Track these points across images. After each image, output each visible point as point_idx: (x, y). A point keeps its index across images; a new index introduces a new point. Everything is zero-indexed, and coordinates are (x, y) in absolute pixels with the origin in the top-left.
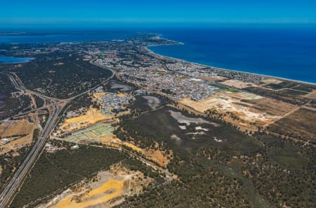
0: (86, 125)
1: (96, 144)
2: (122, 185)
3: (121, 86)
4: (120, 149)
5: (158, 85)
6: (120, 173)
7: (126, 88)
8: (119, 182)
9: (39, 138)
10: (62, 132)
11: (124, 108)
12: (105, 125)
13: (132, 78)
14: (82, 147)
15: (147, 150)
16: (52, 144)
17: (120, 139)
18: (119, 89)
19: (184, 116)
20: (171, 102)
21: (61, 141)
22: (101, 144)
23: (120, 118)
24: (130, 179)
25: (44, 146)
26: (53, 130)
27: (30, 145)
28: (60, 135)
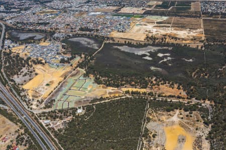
0: (54, 86)
1: (95, 100)
2: (182, 128)
3: (30, 35)
5: (68, 25)
6: (164, 118)
7: (38, 36)
8: (175, 127)
9: (21, 118)
10: (39, 102)
13: (31, 24)
14: (89, 109)
15: (151, 88)
16: (47, 119)
17: (111, 86)
20: (103, 38)
21: (54, 112)
24: (179, 119)
25: (42, 125)
26: (24, 104)
27: (22, 131)
28: (43, 105)
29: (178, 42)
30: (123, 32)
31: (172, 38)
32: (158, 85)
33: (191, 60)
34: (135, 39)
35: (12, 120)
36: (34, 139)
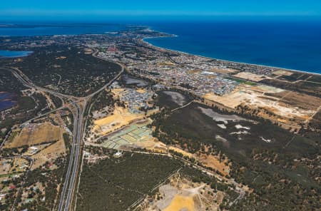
0: (119, 127)
1: (139, 149)
2: (193, 203)
3: (136, 81)
4: (169, 155)
5: (174, 79)
6: (184, 186)
7: (142, 83)
8: (187, 198)
9: (73, 145)
10: (96, 137)
11: (150, 106)
12: (140, 126)
13: (145, 72)
14: (126, 154)
15: (199, 155)
16: (90, 151)
17: (162, 142)
18: (135, 84)
19: (217, 113)
20: (195, 97)
21: (99, 148)
22: (145, 150)
23: (152, 117)
24: (198, 193)
25: (82, 155)
26: (84, 134)
27: (65, 154)
28: (96, 140)
29: (272, 118)
30: (219, 95)
31: (267, 113)
32: (208, 154)
33: (269, 141)
34: (225, 105)
35: (66, 144)
36: (68, 163)
